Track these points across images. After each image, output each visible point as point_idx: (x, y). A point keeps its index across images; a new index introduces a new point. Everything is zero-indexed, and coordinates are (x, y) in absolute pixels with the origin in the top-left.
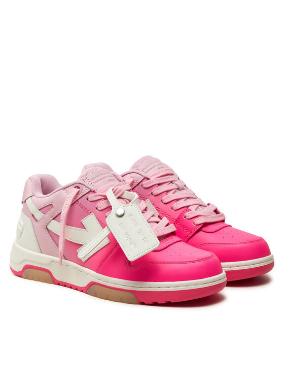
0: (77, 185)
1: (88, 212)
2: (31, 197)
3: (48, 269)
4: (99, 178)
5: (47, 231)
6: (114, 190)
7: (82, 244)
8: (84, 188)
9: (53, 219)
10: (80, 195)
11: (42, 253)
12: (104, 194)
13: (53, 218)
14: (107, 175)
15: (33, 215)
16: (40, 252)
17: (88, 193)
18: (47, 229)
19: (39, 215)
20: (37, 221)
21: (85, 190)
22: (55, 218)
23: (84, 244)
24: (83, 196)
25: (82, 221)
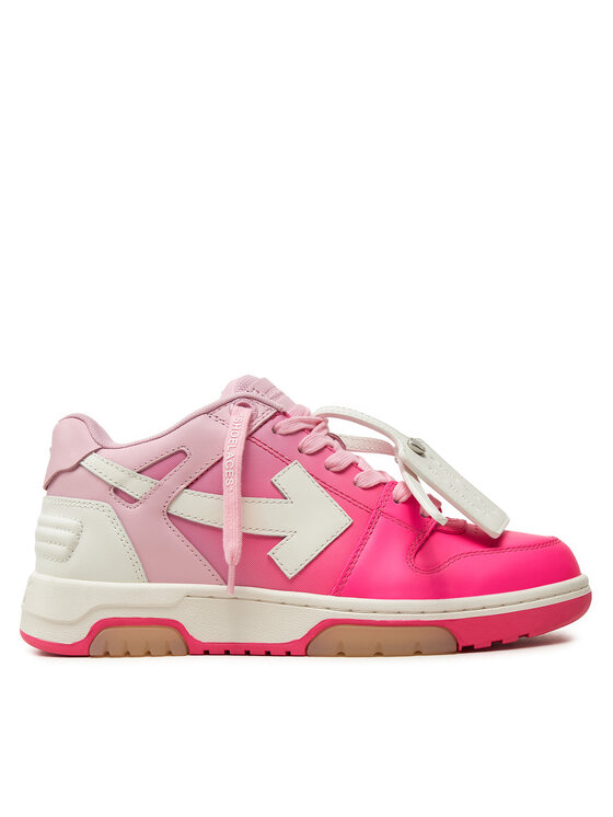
0: (242, 401)
1: (283, 459)
2: (96, 451)
3: (173, 618)
5: (168, 519)
7: (282, 534)
8: (261, 408)
9: (187, 487)
10: (253, 429)
11: (149, 581)
13: (184, 486)
15: (116, 490)
16: (145, 579)
17: (271, 418)
18: (170, 516)
19: (138, 486)
20: (133, 500)
21: (264, 413)
22: (192, 483)
23: (289, 535)
24: (260, 427)
25: (273, 480)
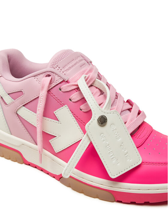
0: (48, 73)
1: (61, 103)
3: (18, 150)
4: (70, 65)
5: (16, 116)
6: (86, 78)
7: (55, 135)
8: (56, 77)
9: (23, 106)
10: (53, 85)
11: (11, 134)
12: (76, 83)
14: (77, 60)
15: (2, 97)
16: (9, 133)
17: (60, 83)
18: (17, 114)
20: (6, 104)
21: (58, 80)
22: (26, 104)
23: (57, 136)
24: (55, 86)
25: (54, 112)
